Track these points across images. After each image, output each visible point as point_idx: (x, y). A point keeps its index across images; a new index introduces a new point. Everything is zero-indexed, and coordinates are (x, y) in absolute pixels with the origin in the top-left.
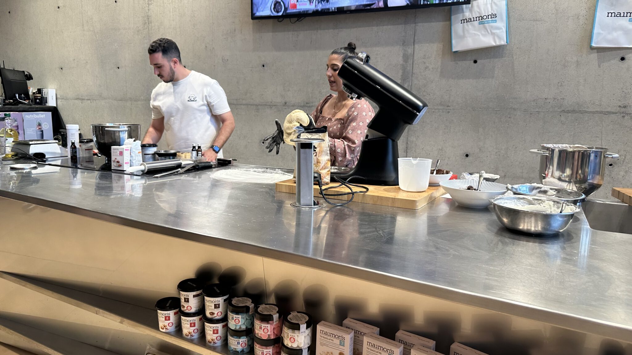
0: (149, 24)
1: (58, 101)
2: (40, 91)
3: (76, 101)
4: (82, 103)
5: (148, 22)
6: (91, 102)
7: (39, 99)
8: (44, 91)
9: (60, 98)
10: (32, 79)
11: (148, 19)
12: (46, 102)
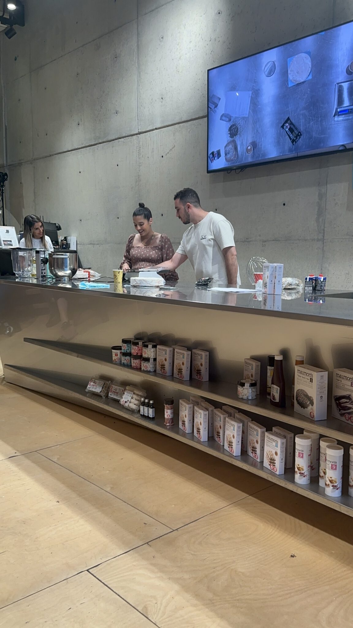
0: (139, 181)
1: (78, 246)
2: (66, 239)
3: (90, 246)
4: (93, 247)
5: (139, 180)
6: (99, 246)
7: (65, 245)
8: (68, 238)
9: (79, 244)
10: (61, 229)
11: (139, 177)
12: (70, 247)
